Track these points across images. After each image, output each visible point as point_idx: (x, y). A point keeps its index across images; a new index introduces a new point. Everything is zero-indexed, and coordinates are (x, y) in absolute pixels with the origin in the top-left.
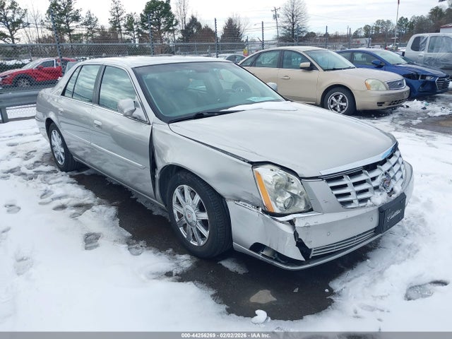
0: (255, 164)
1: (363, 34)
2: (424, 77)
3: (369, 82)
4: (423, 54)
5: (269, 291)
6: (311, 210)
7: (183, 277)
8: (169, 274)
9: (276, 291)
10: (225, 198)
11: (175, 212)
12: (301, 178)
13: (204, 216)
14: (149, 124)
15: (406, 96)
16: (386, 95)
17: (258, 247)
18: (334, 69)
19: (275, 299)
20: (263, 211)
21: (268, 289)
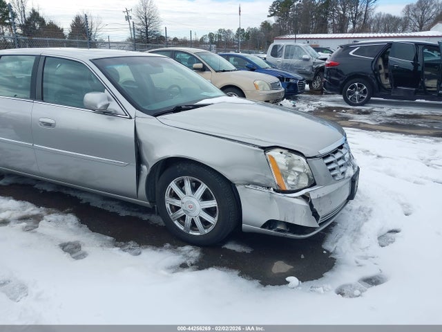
0: (266, 149)
1: (208, 40)
2: (288, 79)
3: (257, 83)
4: (280, 60)
5: (282, 262)
6: (314, 184)
7: (201, 265)
8: (184, 266)
9: (288, 260)
10: (234, 184)
11: (168, 206)
12: (306, 158)
13: (212, 203)
14: (131, 118)
15: (283, 95)
16: (270, 94)
17: (271, 224)
18: (224, 71)
19: (292, 267)
20: (274, 190)
21: (281, 260)
